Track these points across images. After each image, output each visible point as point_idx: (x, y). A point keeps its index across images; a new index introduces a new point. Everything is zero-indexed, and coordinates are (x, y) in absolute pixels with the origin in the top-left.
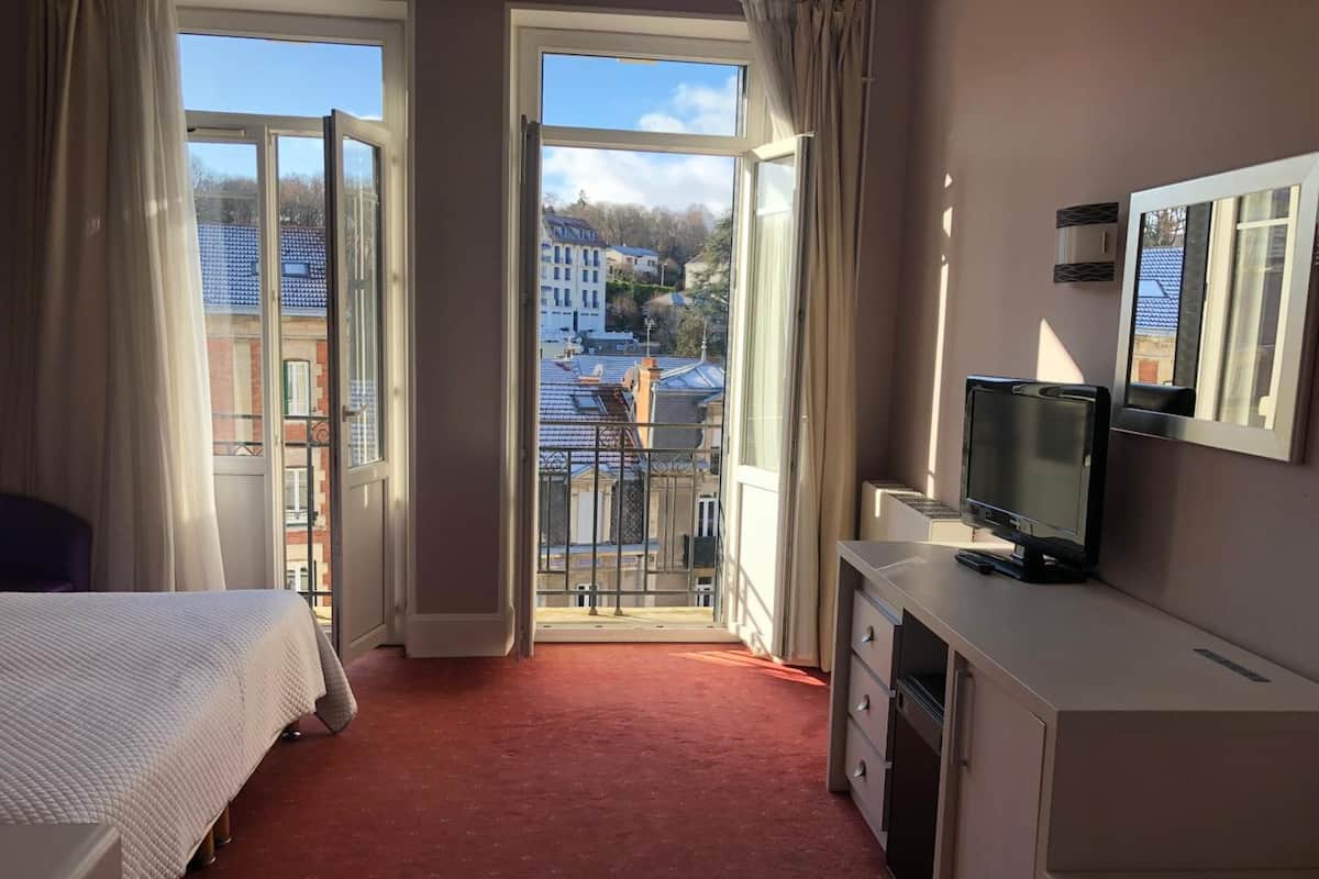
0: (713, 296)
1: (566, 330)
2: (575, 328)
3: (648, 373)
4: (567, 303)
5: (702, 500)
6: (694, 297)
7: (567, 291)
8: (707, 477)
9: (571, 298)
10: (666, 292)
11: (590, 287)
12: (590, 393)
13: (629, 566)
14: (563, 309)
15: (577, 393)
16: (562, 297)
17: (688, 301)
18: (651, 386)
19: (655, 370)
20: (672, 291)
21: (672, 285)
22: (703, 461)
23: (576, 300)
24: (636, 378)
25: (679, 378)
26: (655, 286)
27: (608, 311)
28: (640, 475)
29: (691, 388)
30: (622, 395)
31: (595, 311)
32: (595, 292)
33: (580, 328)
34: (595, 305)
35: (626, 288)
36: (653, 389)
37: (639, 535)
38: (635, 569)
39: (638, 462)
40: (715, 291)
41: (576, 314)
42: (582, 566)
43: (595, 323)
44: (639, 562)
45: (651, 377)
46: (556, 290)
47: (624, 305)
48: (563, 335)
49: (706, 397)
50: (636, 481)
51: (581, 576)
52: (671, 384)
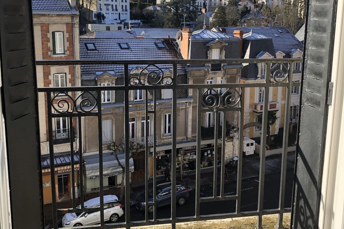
0: (168, 6)
1: (116, 19)
2: (119, 19)
3: (188, 34)
4: (116, 10)
5: (208, 81)
6: (161, 7)
7: (116, 5)
8: (210, 72)
9: (118, 8)
10: (150, 5)
11: (124, 4)
12: (161, 42)
13: (182, 106)
14: (115, 12)
15: (157, 42)
16: (114, 8)
17: (158, 8)
18: (189, 38)
19: (190, 32)
20: (152, 5)
21: (151, 3)
22: (209, 66)
23: (119, 8)
24: (180, 35)
25: (198, 35)
26: (146, 3)
27: (131, 13)
28: (186, 72)
29: (204, 39)
30: (173, 42)
31: (126, 13)
32: (126, 6)
33: (121, 19)
34: (126, 10)
35: (136, 4)
36: (190, 40)
37: (186, 94)
38: (185, 107)
39: (184, 67)
40: (169, 5)
41: (119, 14)
42: (165, 107)
43: (126, 16)
44: (186, 105)
45: (189, 35)
46: (112, 5)
47: (136, 10)
48: (115, 21)
49: (209, 42)
50: (184, 74)
51: (166, 111)
52: (196, 37)
